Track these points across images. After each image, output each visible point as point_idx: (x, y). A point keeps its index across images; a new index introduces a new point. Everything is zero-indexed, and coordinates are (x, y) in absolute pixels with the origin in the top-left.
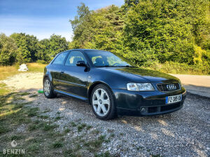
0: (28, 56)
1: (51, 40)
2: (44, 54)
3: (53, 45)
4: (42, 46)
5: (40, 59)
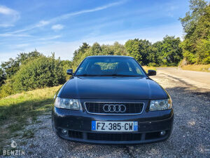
0: (140, 60)
1: (164, 42)
2: (156, 57)
3: (166, 47)
4: (154, 49)
5: (152, 61)
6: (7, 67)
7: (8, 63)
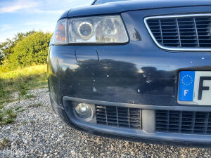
6: (4, 48)
7: (6, 44)
